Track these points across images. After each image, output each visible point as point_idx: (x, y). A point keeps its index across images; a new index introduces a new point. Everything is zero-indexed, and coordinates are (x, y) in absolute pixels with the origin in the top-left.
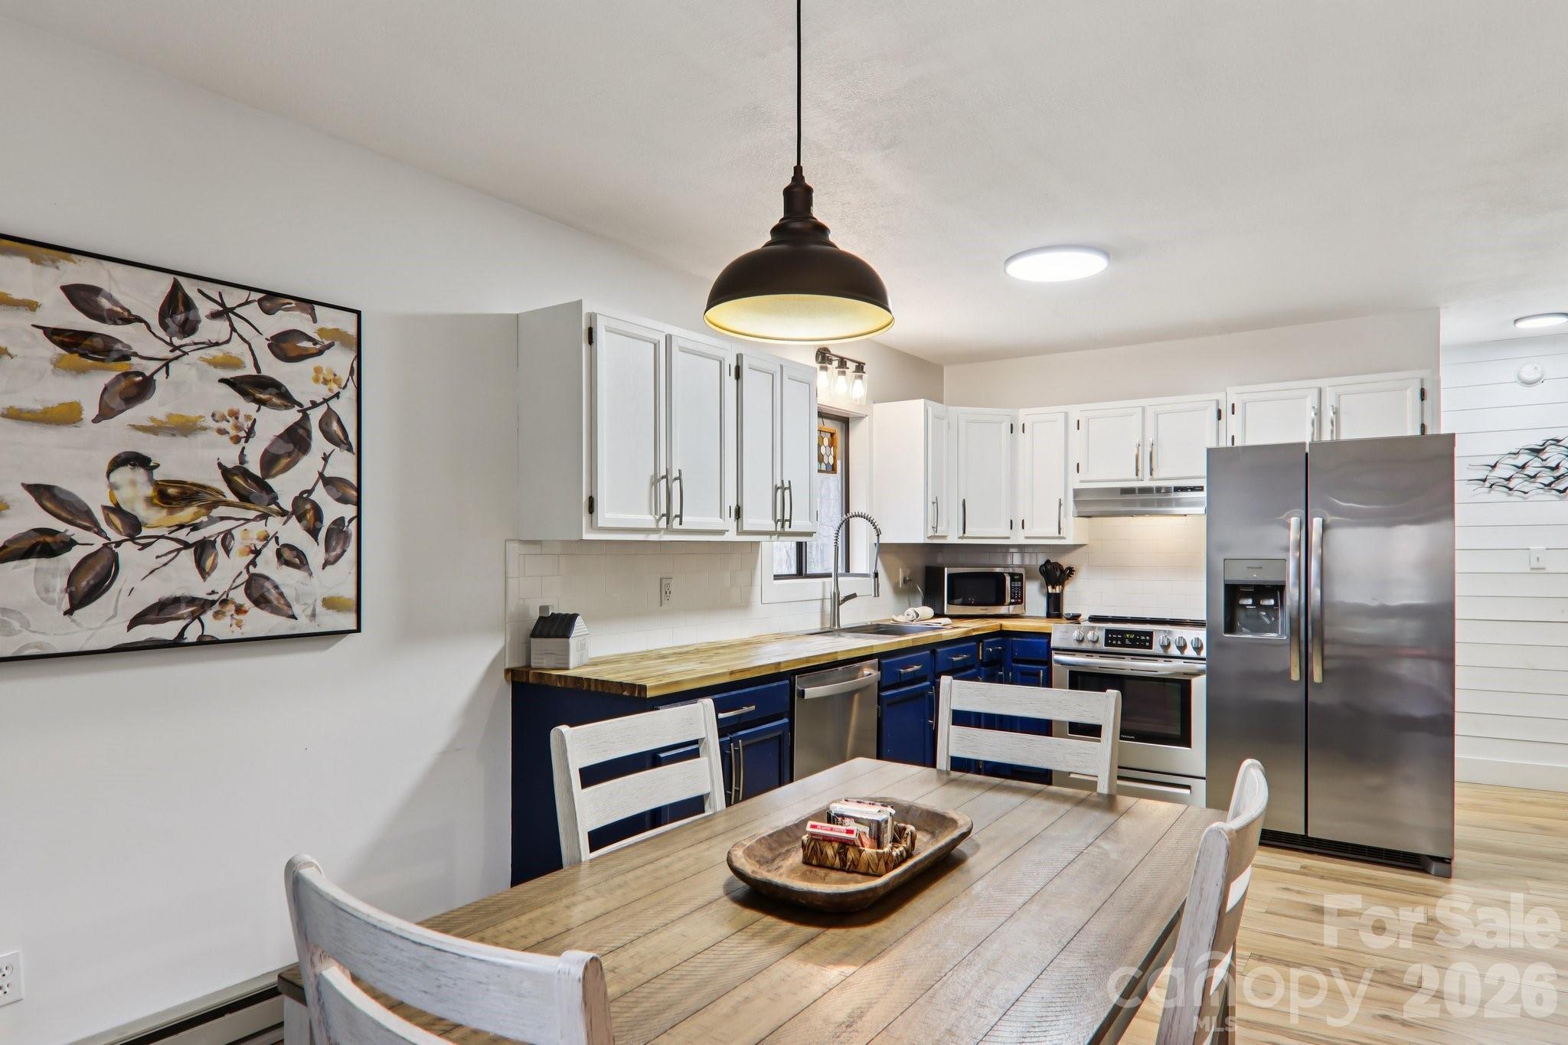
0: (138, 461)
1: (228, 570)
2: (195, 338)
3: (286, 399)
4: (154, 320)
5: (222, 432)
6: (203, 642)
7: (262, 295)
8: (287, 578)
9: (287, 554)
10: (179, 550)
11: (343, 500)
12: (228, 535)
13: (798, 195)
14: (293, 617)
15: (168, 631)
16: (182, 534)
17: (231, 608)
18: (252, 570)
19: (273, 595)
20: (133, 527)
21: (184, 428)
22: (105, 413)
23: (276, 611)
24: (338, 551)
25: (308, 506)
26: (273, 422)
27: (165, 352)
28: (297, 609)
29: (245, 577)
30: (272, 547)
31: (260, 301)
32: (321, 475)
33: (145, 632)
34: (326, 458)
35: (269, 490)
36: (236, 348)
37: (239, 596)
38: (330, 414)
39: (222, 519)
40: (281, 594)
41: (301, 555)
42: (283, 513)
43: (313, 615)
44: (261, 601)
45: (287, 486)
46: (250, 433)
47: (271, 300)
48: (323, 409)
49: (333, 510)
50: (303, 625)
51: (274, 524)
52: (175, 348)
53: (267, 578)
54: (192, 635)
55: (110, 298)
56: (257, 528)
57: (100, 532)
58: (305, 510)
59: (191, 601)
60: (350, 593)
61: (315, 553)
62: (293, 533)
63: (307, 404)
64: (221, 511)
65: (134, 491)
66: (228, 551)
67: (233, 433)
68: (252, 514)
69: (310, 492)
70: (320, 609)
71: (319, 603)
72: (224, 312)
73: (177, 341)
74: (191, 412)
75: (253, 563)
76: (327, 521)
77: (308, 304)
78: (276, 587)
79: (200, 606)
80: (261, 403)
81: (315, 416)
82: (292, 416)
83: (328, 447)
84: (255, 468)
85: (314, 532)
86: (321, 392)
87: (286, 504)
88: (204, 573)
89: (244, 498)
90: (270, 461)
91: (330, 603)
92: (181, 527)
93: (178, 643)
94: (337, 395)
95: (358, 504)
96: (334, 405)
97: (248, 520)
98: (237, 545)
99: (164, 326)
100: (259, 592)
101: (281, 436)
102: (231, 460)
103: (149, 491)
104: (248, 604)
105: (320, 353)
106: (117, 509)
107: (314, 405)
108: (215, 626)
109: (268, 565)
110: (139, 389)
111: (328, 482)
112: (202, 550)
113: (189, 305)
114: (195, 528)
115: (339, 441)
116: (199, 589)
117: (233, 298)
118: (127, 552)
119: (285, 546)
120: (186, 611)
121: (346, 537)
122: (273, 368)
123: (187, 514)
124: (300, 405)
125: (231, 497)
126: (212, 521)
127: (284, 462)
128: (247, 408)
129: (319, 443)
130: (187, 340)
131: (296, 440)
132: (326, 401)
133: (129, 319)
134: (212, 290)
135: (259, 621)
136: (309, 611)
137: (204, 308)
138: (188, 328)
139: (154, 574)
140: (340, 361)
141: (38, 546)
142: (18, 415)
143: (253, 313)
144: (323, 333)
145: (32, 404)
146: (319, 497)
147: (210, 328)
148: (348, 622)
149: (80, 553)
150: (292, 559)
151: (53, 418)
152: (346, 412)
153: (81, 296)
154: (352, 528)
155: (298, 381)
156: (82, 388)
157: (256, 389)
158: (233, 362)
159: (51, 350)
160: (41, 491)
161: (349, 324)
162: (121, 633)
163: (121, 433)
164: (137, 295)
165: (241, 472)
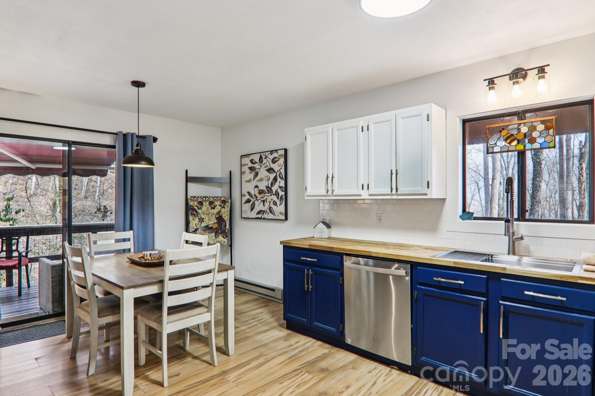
0: (257, 187)
1: (267, 206)
2: (263, 163)
3: (274, 171)
4: (258, 162)
5: (266, 180)
6: (264, 219)
7: (270, 152)
8: (274, 207)
9: (274, 203)
10: (261, 202)
11: (282, 191)
12: (267, 198)
14: (275, 215)
15: (260, 216)
16: (261, 199)
17: (267, 213)
18: (270, 206)
19: (272, 211)
20: (256, 197)
21: (261, 180)
22: (254, 179)
23: (273, 214)
24: (282, 202)
25: (277, 193)
26: (272, 176)
28: (276, 214)
29: (269, 207)
30: (272, 201)
31: (270, 153)
32: (279, 186)
33: (258, 216)
34: (280, 182)
35: (271, 190)
36: (268, 164)
37: (268, 211)
38: (280, 172)
39: (266, 196)
40: (273, 211)
41: (276, 203)
42: (274, 194)
43: (278, 216)
44: (271, 212)
45: (274, 189)
46: (269, 179)
47: (272, 152)
48: (279, 172)
49: (281, 193)
50: (277, 217)
51: (273, 197)
52: (261, 166)
53: (272, 207)
54: (263, 217)
55: (254, 160)
56: (270, 198)
57: (253, 199)
58: (277, 194)
59: (263, 211)
60: (283, 211)
61: (278, 203)
62: (275, 198)
63: (277, 172)
64: (266, 194)
65: (257, 191)
66: (267, 202)
67: (267, 180)
68: (270, 195)
69: (277, 190)
70: (279, 214)
71: (279, 213)
72: (266, 157)
73: (261, 165)
74: (262, 177)
75: (270, 204)
76: (280, 196)
77: (277, 151)
78: (273, 209)
79: (264, 212)
80: (271, 173)
81: (278, 173)
82: (275, 174)
83: (280, 180)
84: (270, 186)
85: (278, 198)
86: (278, 169)
87: (274, 192)
88: (264, 206)
89: (269, 192)
90: (272, 184)
91: (281, 213)
92: (261, 198)
93: (261, 218)
94: (281, 168)
95: (286, 191)
97: (269, 196)
98: (268, 201)
99: (259, 162)
100: (271, 211)
101: (273, 179)
102: (267, 185)
103: (258, 192)
104: (269, 212)
105: (279, 160)
106: (255, 195)
107: (278, 171)
108: (265, 216)
109: (272, 205)
110: (257, 174)
111: (280, 187)
112: (264, 201)
113: (262, 158)
114: (263, 198)
115: (282, 178)
116: (263, 209)
118: (256, 202)
119: (274, 201)
120: (262, 213)
121: (283, 199)
122: (273, 166)
123: (262, 195)
124: (276, 172)
125: (267, 192)
126: (265, 197)
127: (274, 184)
128: (269, 174)
129: (278, 179)
130: (262, 164)
131: (275, 179)
132: (280, 170)
133: (256, 163)
134: (264, 154)
135: (271, 216)
136: (277, 215)
137: (264, 157)
138: (262, 162)
139: (259, 206)
140: (282, 161)
141: (248, 201)
142: (246, 181)
143: (269, 156)
144: (279, 156)
145: (247, 179)
146: (279, 191)
147: (265, 161)
148: (283, 218)
149: (251, 202)
150: (275, 203)
151: (249, 181)
152: (283, 171)
153: (252, 161)
154: (284, 197)
155: (275, 167)
156: (252, 176)
157: (270, 170)
158: (267, 166)
159: (249, 171)
160: (249, 193)
161: (282, 152)
162: (255, 216)
163: (255, 183)
164: (256, 158)
165: (268, 187)
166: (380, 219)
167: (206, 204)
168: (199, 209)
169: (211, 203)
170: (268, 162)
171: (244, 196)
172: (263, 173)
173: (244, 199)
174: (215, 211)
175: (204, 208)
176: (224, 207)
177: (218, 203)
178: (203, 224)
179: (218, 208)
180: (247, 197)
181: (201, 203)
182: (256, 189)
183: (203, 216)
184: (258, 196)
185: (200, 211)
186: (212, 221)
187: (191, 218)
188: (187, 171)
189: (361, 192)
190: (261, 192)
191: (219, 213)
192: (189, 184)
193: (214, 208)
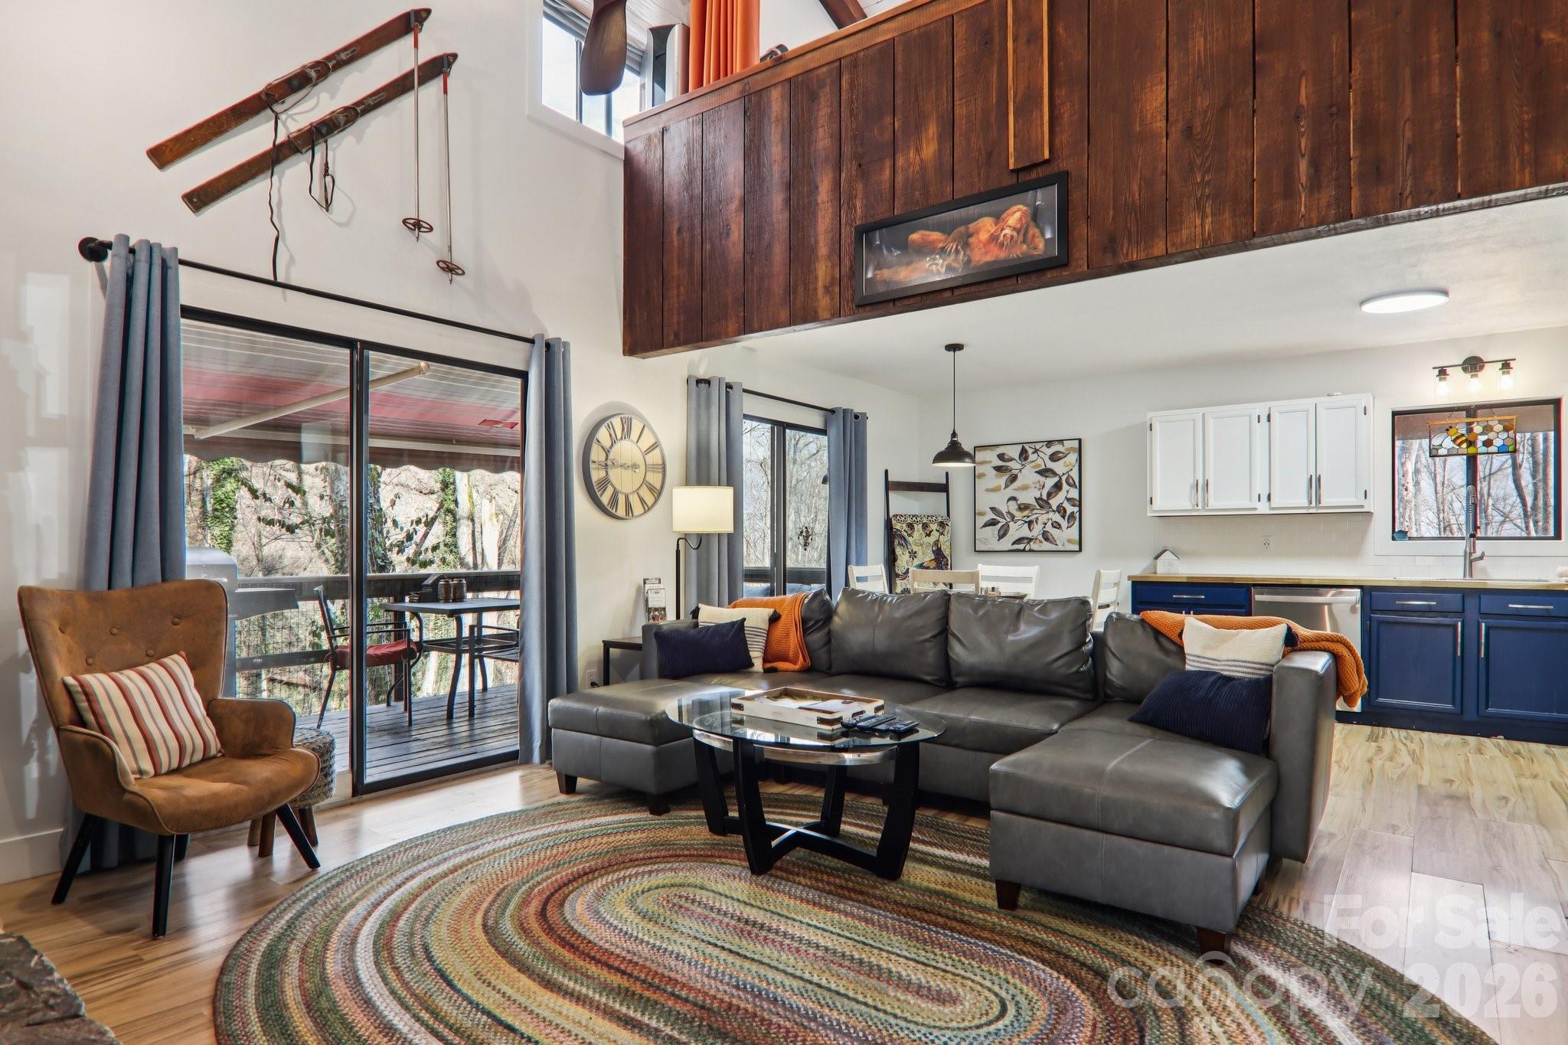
0: (1014, 498)
1: (1037, 529)
2: (1029, 461)
3: (1055, 474)
4: (1017, 458)
5: (1035, 487)
6: (1031, 551)
7: (1047, 442)
8: (1054, 532)
9: (1055, 525)
10: (1024, 523)
11: (1074, 505)
12: (1037, 518)
13: (954, 435)
14: (1057, 545)
15: (1021, 547)
16: (1025, 519)
17: (1038, 541)
18: (1044, 530)
19: (1051, 538)
20: (1013, 517)
21: (1025, 488)
22: (1007, 486)
23: (1052, 542)
24: (1071, 523)
25: (1062, 509)
26: (1051, 482)
27: (1019, 467)
28: (1058, 542)
29: (1042, 532)
30: (1050, 522)
31: (1046, 445)
32: (1067, 497)
33: (1016, 547)
34: (1068, 492)
35: (1048, 503)
36: (1040, 461)
37: (1040, 537)
38: (1069, 476)
39: (1036, 514)
40: (1054, 537)
41: (1060, 524)
42: (1054, 511)
43: (1065, 545)
44: (1047, 539)
45: (1054, 502)
46: (1043, 487)
47: (1049, 443)
48: (1066, 475)
49: (1070, 509)
50: (1060, 548)
51: (1051, 515)
52: (1023, 465)
53: (1048, 532)
54: (1027, 548)
55: (1007, 455)
56: (1046, 517)
57: (1005, 519)
58: (1060, 509)
59: (1028, 538)
60: (1077, 538)
61: (1064, 523)
62: (1057, 517)
63: (1061, 475)
64: (1035, 511)
65: (1013, 507)
66: (1037, 523)
67: (1038, 487)
68: (1044, 512)
69: (1063, 503)
70: (1067, 543)
71: (1066, 541)
72: (1036, 451)
73: (1023, 463)
74: (1027, 483)
75: (1044, 527)
76: (1068, 513)
77: (1061, 441)
78: (1051, 535)
79: (1030, 540)
80: (1046, 477)
81: (1064, 478)
82: (1056, 479)
83: (1068, 488)
84: (1045, 497)
85: (1063, 517)
86: (1065, 470)
87: (1055, 508)
88: (1031, 530)
89: (1042, 507)
90: (1049, 495)
91: (1069, 541)
92: (1024, 517)
93: (1024, 550)
94: (1071, 470)
95: (1080, 506)
96: (1071, 473)
97: (1043, 514)
98: (1040, 522)
99: (1020, 459)
100: (1046, 536)
101: (1052, 486)
102: (1038, 496)
103: (1016, 507)
104: (1043, 540)
105: (1067, 456)
106: (1009, 513)
107: (1063, 474)
108: (1034, 546)
109: (1049, 528)
110: (1014, 478)
111: (1068, 500)
112: (1030, 523)
113: (1026, 451)
114: (1028, 517)
115: (1073, 485)
116: (1029, 535)
117: (1038, 446)
118: (1011, 524)
119: (1054, 521)
120: (1026, 541)
121: (1075, 518)
122: (1051, 465)
123: (1026, 513)
124: (1059, 475)
125: (1038, 507)
126: (1032, 515)
127: (1054, 494)
128: (1042, 479)
129: (1065, 486)
130: (1026, 462)
131: (1058, 487)
132: (1067, 472)
133: (1011, 459)
134: (1032, 445)
135: (1047, 546)
136: (1062, 543)
137: (1030, 451)
138: (1026, 458)
139: (1017, 530)
140: (1072, 458)
141: (992, 523)
142: (988, 490)
143: (1044, 449)
144: (1067, 449)
145: (991, 486)
146: (1066, 505)
147: (1032, 457)
148: (1077, 548)
149: (1000, 525)
150: (1057, 526)
151: (996, 489)
152: (1075, 474)
153: (1001, 457)
154: (1077, 515)
155: (1059, 467)
156: (1002, 481)
157: (1045, 472)
158: (1039, 466)
159: (994, 472)
160: (993, 509)
161: (1076, 444)
162: (1010, 547)
163: (1010, 492)
164: (1014, 452)
165: (1041, 499)
166: (1266, 544)
167: (918, 527)
168: (909, 535)
169: (925, 526)
170: (1043, 460)
171: (982, 514)
172: (1028, 475)
173: (981, 521)
174: (932, 539)
175: (916, 535)
176: (942, 534)
177: (934, 527)
178: (917, 562)
179: (935, 535)
180: (991, 516)
181: (911, 526)
182: (1012, 503)
183: (915, 549)
184: (1018, 515)
185: (910, 539)
186: (928, 557)
187: (898, 551)
188: (886, 471)
189: (1258, 505)
190: (1023, 508)
191: (936, 543)
192: (891, 494)
193: (929, 535)
